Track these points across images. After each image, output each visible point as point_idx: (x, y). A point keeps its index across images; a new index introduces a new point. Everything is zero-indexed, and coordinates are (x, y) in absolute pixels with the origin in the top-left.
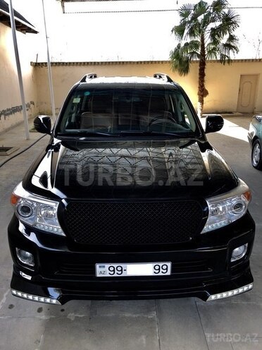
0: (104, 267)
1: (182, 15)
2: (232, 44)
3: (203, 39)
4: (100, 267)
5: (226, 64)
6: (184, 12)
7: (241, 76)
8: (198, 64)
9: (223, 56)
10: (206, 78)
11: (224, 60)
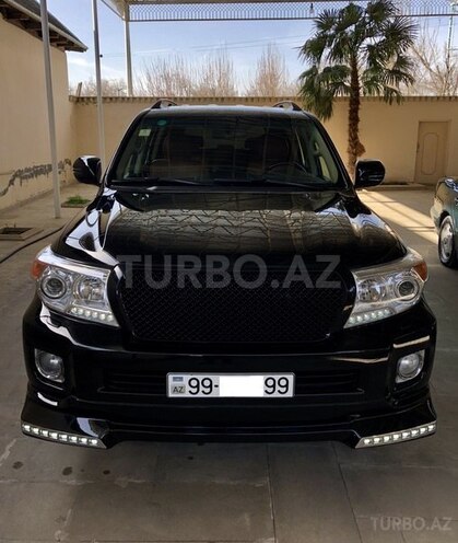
0: (181, 379)
1: (320, 25)
2: (402, 70)
3: (354, 63)
4: (175, 379)
5: (394, 102)
6: (324, 22)
7: (420, 123)
8: (348, 103)
9: (389, 91)
10: (360, 125)
11: (391, 97)
